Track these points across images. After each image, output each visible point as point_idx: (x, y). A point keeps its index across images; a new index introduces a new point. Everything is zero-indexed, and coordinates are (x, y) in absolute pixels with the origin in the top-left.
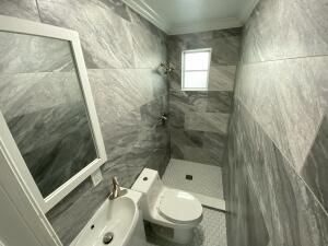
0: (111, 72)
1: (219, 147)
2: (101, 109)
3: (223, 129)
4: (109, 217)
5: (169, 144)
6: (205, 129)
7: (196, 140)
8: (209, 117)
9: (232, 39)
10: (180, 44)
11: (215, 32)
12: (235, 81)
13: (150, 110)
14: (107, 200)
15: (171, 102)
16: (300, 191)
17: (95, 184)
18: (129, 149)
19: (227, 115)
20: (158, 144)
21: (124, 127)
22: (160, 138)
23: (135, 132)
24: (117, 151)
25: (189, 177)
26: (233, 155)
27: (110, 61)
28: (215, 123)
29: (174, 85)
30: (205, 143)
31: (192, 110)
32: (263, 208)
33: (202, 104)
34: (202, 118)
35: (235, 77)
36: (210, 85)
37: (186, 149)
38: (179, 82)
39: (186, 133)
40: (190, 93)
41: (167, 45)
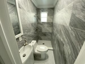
0: (24, 11)
1: (50, 36)
2: (22, 20)
3: (51, 31)
4: (24, 50)
5: (38, 36)
6: (47, 32)
7: (45, 34)
8: (48, 28)
9: (52, 10)
10: (40, 10)
11: (48, 8)
12: (53, 20)
13: (33, 25)
14: (23, 46)
15: (38, 25)
16: (69, 29)
17: (20, 41)
18: (29, 34)
19: (51, 28)
20: (35, 35)
21: (27, 27)
22: (36, 34)
23: (30, 30)
24: (26, 33)
25: (44, 44)
26: (54, 35)
27: (24, 8)
28: (49, 30)
29: (39, 21)
30: (47, 35)
31: (43, 27)
32: (62, 40)
33: (46, 25)
34: (46, 29)
35: (53, 19)
36: (47, 21)
37: (42, 37)
38: (40, 20)
39: (42, 33)
40: (43, 23)
41: (37, 10)
